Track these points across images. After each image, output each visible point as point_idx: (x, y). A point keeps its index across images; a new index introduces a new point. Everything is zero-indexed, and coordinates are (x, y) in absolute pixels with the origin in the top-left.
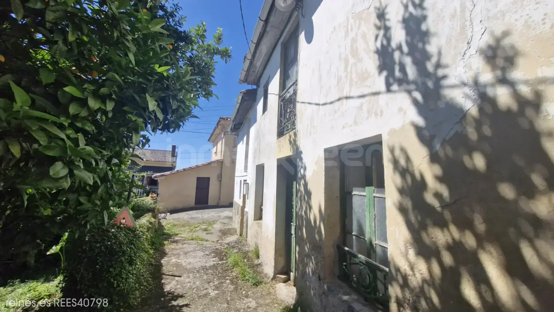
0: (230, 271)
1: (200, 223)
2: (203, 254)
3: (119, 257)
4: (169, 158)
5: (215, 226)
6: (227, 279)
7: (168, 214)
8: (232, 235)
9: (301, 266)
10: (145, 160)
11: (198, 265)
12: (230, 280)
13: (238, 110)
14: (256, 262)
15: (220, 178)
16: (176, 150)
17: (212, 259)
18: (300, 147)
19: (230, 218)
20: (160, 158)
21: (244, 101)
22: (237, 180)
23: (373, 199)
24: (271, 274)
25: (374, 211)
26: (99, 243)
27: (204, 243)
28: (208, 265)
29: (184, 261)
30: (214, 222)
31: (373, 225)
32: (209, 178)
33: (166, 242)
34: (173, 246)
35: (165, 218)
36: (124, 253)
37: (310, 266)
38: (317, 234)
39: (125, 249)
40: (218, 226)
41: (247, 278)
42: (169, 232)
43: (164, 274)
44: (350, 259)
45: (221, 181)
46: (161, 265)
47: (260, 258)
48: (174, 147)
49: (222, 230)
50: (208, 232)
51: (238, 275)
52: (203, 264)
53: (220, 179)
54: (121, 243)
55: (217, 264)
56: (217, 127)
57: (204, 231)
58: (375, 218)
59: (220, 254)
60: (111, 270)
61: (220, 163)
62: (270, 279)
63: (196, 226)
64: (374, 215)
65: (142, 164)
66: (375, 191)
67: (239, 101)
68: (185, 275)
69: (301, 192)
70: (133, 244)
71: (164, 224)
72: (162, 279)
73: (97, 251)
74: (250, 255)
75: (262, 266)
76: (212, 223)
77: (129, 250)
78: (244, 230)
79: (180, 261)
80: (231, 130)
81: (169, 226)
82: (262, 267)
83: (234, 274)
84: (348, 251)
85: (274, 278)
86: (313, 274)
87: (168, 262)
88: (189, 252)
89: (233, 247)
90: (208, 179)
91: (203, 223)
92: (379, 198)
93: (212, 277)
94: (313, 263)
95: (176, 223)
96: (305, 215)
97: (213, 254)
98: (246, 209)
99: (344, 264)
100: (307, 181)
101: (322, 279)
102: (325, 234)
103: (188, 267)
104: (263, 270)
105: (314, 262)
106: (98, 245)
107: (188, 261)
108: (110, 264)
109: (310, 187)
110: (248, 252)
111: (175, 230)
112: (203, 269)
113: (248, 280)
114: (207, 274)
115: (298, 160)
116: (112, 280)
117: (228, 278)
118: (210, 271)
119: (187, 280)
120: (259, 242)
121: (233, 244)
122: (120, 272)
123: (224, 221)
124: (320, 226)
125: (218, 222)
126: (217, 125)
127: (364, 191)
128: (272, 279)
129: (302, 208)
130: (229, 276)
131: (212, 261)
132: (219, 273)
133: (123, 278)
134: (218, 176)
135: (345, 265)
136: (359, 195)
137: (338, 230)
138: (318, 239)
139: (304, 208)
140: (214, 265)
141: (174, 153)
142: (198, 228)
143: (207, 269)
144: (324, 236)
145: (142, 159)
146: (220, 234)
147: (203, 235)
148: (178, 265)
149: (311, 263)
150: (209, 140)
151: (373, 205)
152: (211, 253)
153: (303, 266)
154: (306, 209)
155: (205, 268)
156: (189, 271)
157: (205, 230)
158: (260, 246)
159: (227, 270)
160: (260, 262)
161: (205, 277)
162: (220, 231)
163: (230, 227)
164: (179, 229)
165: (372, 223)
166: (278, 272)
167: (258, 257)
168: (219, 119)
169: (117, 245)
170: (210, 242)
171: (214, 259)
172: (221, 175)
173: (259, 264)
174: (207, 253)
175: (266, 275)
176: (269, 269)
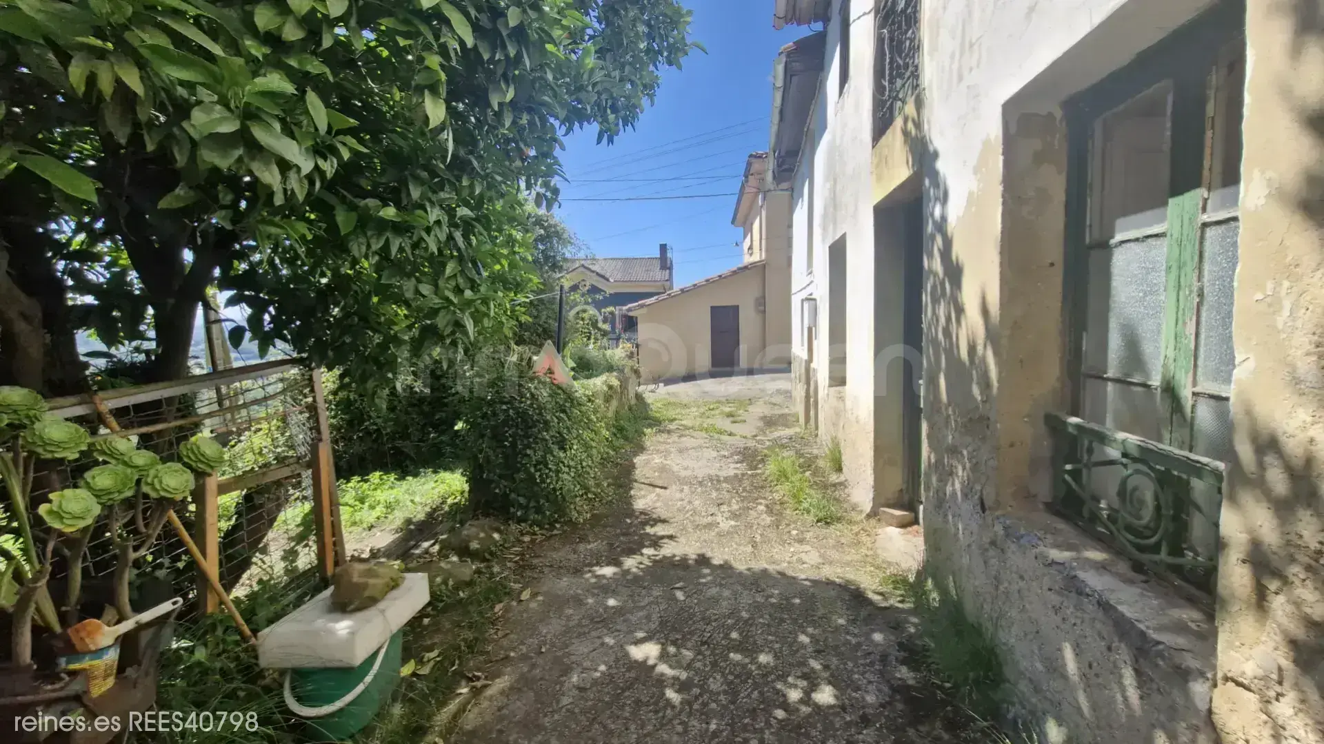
0: (768, 489)
1: (719, 402)
2: (715, 454)
3: (539, 432)
4: (659, 275)
5: (751, 408)
6: (761, 504)
7: (661, 385)
8: (787, 426)
9: (934, 479)
10: (612, 280)
11: (701, 474)
12: (767, 506)
13: (781, 112)
14: (834, 478)
15: (761, 303)
16: (669, 255)
17: (733, 466)
18: (933, 138)
19: (788, 394)
20: (639, 274)
21: (791, 76)
22: (796, 301)
23: (1199, 233)
24: (868, 507)
25: (1200, 278)
26: (506, 403)
27: (725, 438)
28: (723, 474)
29: (676, 463)
30: (751, 401)
31: (1191, 328)
32: (737, 307)
33: (648, 431)
34: (662, 437)
35: (652, 391)
36: (546, 423)
37: (958, 476)
38: (977, 383)
39: (548, 417)
40: (758, 410)
41: (806, 505)
42: (658, 415)
43: (636, 481)
44: (1090, 451)
45: (764, 312)
46: (633, 466)
47: (844, 469)
48: (663, 248)
49: (765, 417)
50: (735, 419)
51: (785, 498)
52: (713, 472)
53: (762, 308)
54: (541, 408)
55: (743, 475)
56: (747, 181)
57: (728, 416)
58: (1199, 305)
59: (750, 457)
60: (528, 452)
61: (759, 269)
62: (864, 515)
63: (712, 407)
64: (1195, 295)
65: (609, 291)
66: (1209, 202)
67: (780, 83)
68: (674, 487)
69: (936, 275)
70: (564, 411)
71: (649, 401)
72: (631, 488)
73: (502, 417)
74: (821, 463)
75: (846, 487)
76: (748, 402)
77: (556, 420)
78: (812, 413)
79: (668, 462)
80: (774, 177)
81: (659, 405)
82: (846, 491)
83: (777, 496)
84: (1078, 426)
85: (873, 514)
86: (965, 496)
87: (647, 462)
88: (687, 449)
89: (783, 446)
90: (735, 309)
91: (728, 402)
92: (1223, 227)
93: (727, 496)
94: (964, 469)
95: (672, 400)
96: (945, 339)
97: (736, 457)
98: (813, 365)
99: (1068, 467)
100: (949, 234)
101: (990, 509)
102: (999, 382)
103: (683, 473)
104: (849, 496)
105: (968, 465)
106: (504, 407)
107: (685, 463)
108: (526, 442)
109: (958, 251)
110: (817, 457)
111: (671, 413)
112: (711, 480)
113: (808, 512)
114: (717, 490)
115: (927, 182)
116: (532, 470)
117: (762, 501)
118: (724, 485)
119: (678, 495)
120: (840, 435)
121: (785, 441)
122: (544, 457)
123: (773, 400)
124: (984, 359)
125: (761, 402)
126: (746, 177)
127: (1162, 220)
128: (869, 516)
129: (937, 320)
130: (765, 498)
131: (732, 469)
132: (744, 490)
133: (550, 470)
134: (757, 299)
135: (1068, 472)
136: (1137, 240)
137: (1052, 371)
138: (979, 398)
139: (943, 320)
140: (736, 475)
141: (665, 263)
142: (717, 412)
143: (719, 481)
144: (995, 384)
145: (608, 280)
146: (761, 424)
147: (726, 424)
148: (663, 469)
149: (960, 468)
150: (733, 223)
151: (1196, 258)
152: (732, 455)
153: (940, 480)
154: (948, 319)
155: (716, 481)
156: (683, 481)
157: (730, 415)
158: (842, 444)
159: (762, 487)
160: (842, 478)
161: (714, 494)
162: (763, 418)
163: (786, 411)
164: (677, 411)
165: (1185, 323)
166: (881, 501)
167: (839, 469)
168: (747, 159)
169: (534, 409)
170: (738, 437)
171: (739, 465)
172: (764, 297)
173: (841, 484)
174: (726, 454)
175: (854, 508)
176: (862, 493)
